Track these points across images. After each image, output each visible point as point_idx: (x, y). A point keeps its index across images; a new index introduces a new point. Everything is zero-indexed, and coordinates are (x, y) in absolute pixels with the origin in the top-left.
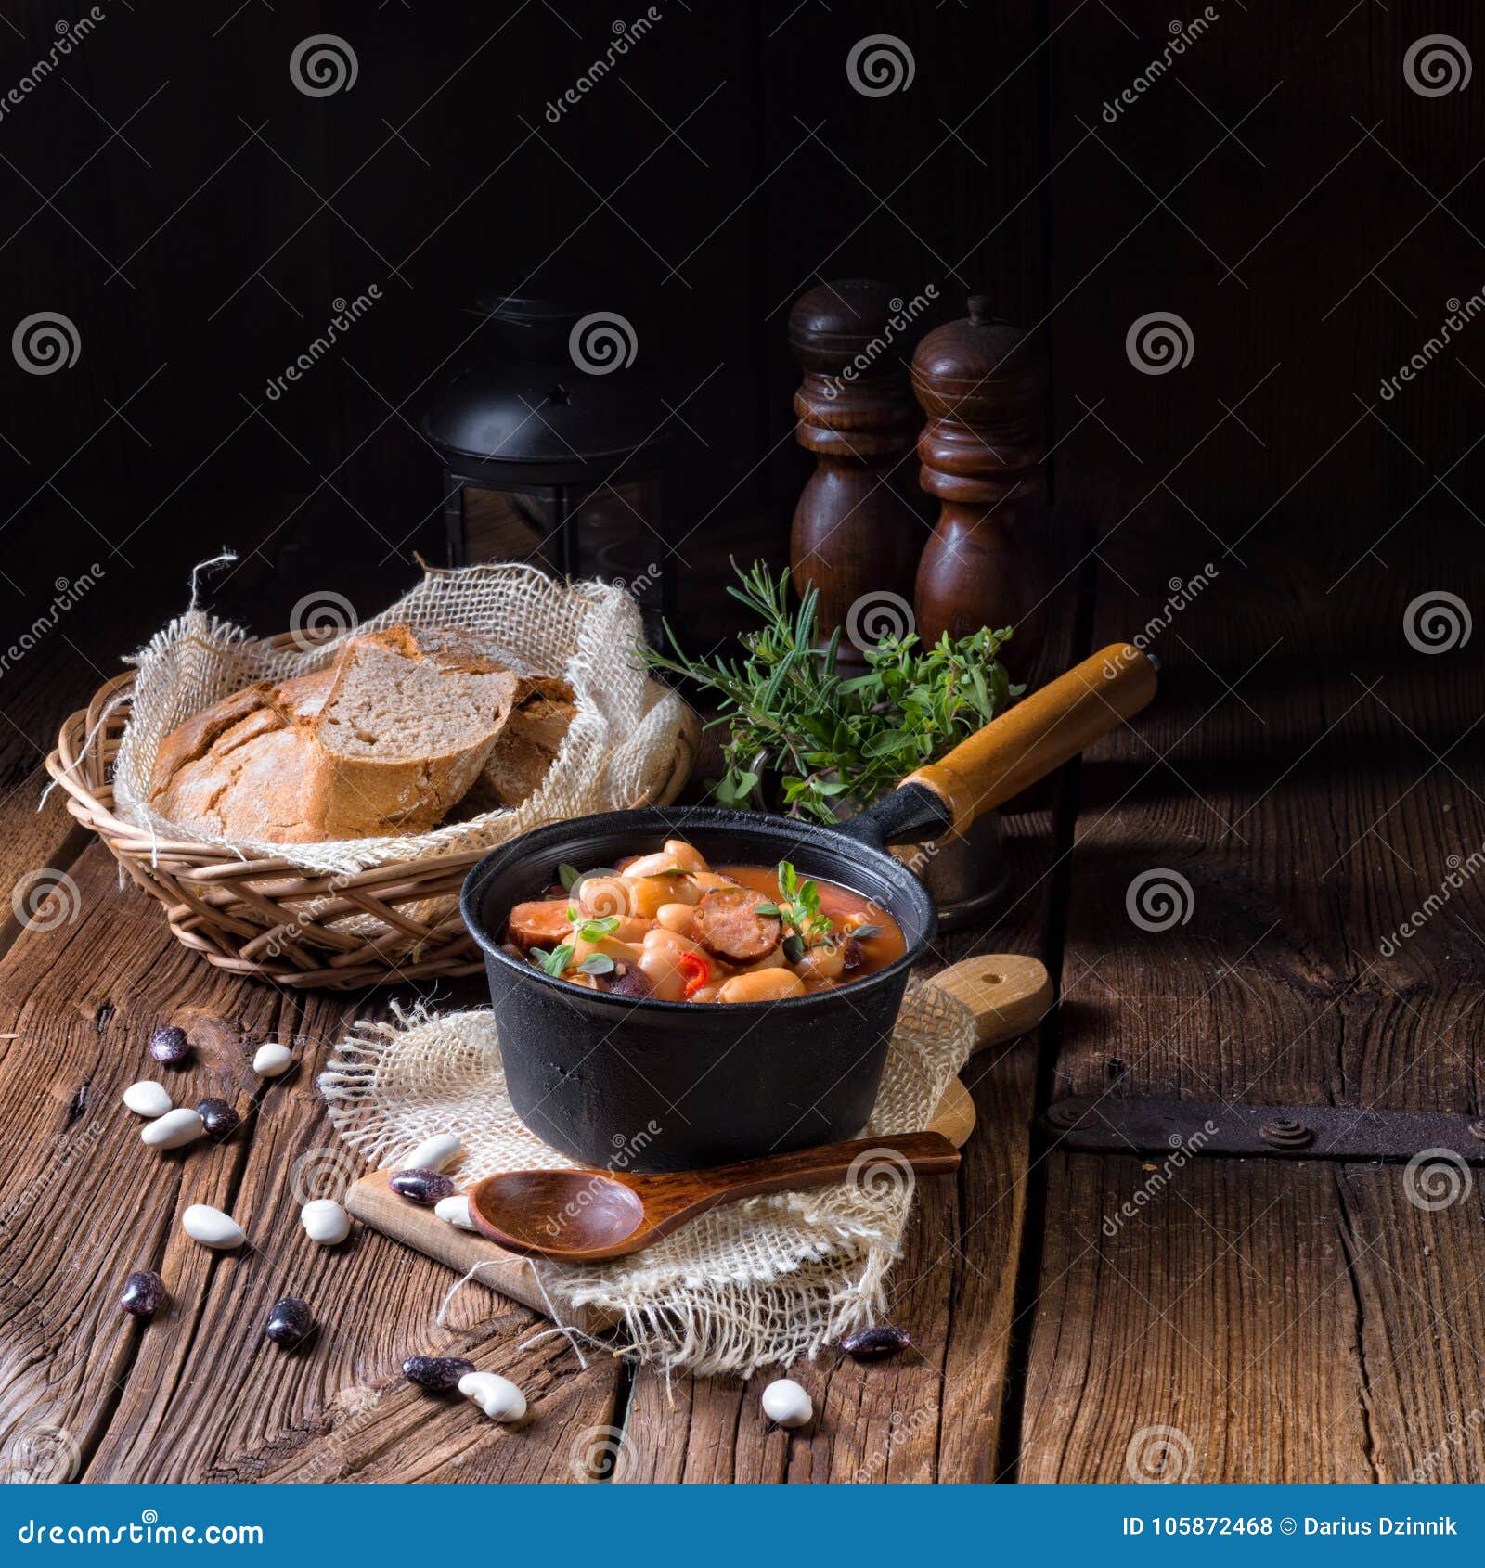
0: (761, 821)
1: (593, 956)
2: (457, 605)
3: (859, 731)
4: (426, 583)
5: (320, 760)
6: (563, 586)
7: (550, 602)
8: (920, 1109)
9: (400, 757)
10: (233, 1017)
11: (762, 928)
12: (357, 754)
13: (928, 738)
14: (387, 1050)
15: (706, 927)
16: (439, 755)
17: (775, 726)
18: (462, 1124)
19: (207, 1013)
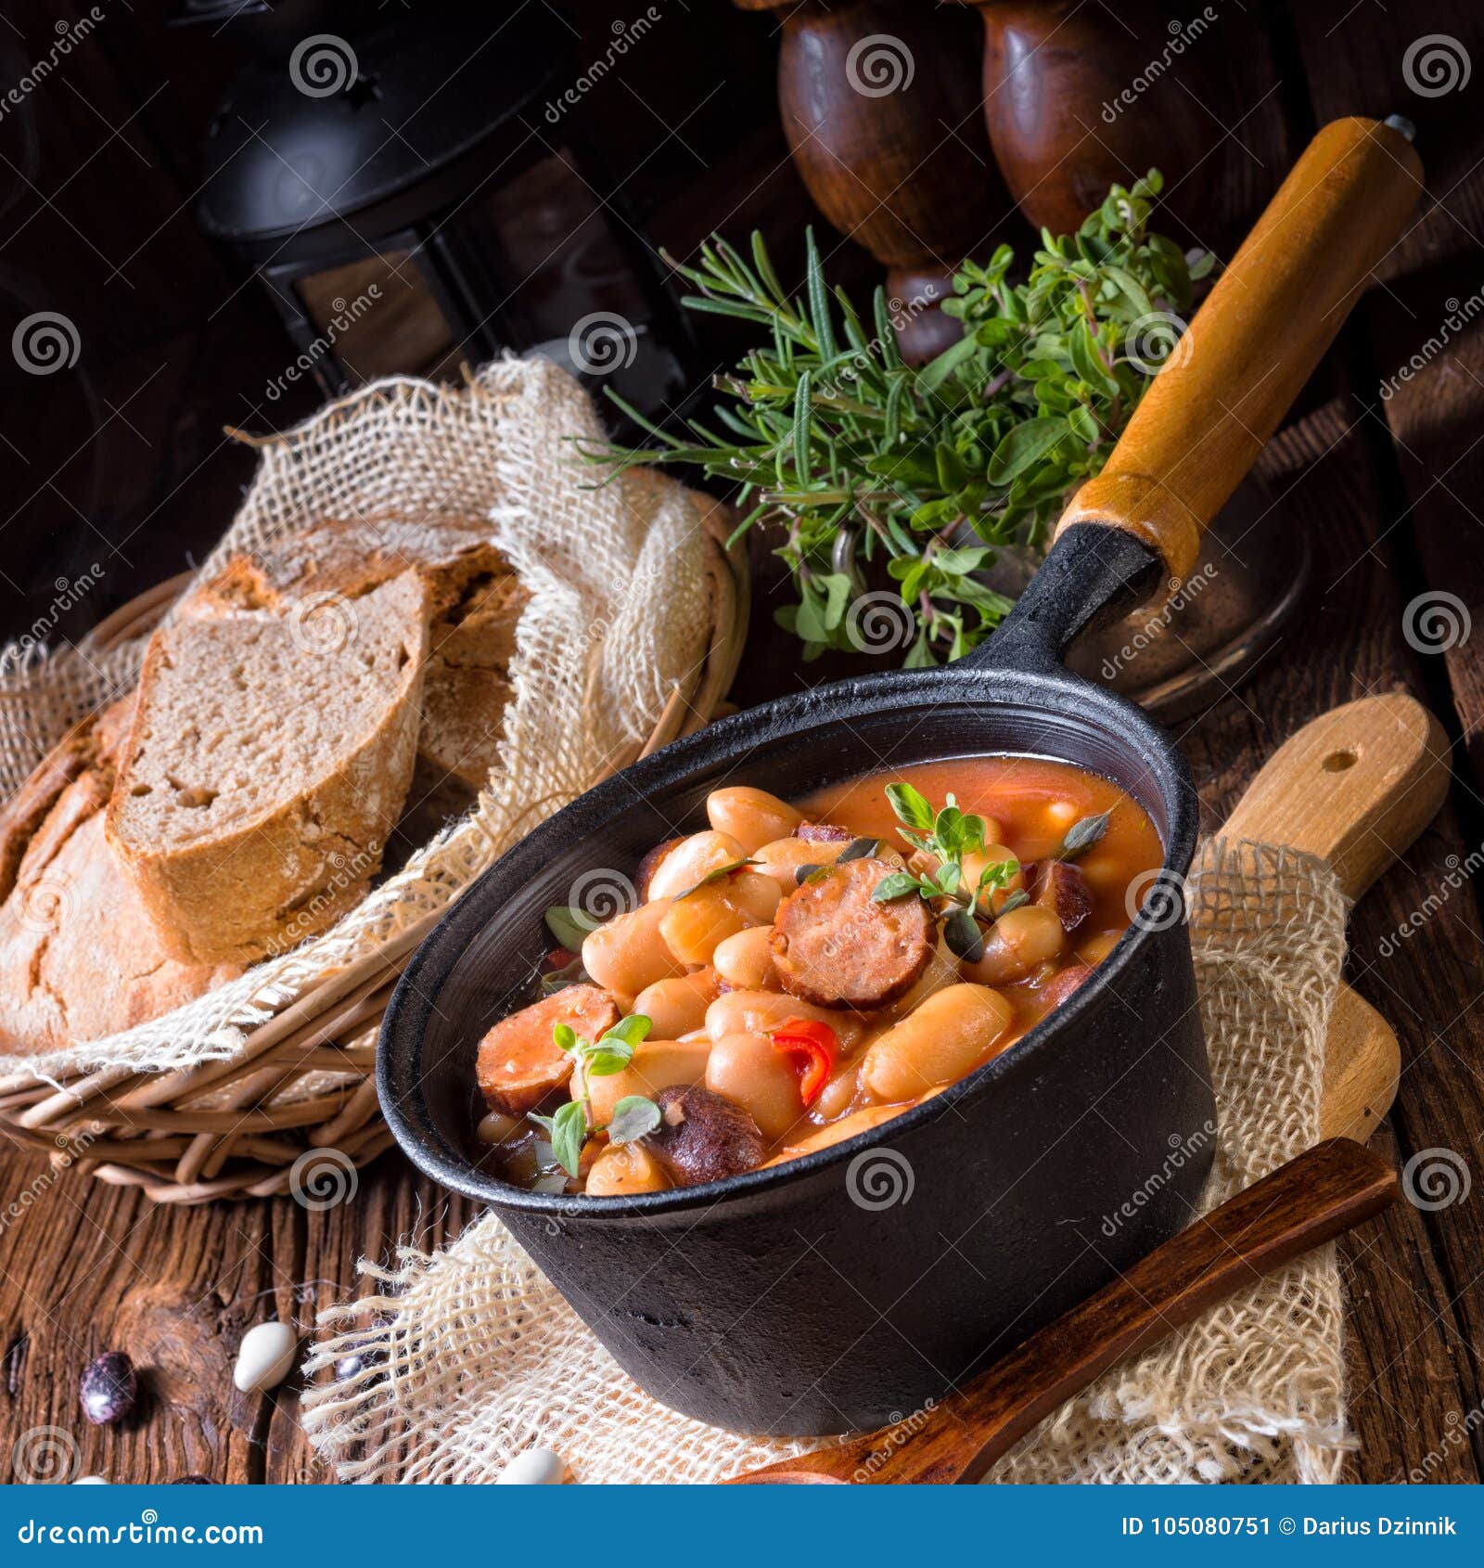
0: (848, 697)
1: (623, 1102)
2: (326, 476)
3: (977, 442)
4: (268, 463)
5: (133, 869)
6: (460, 386)
7: (451, 419)
8: (1295, 1088)
9: (258, 809)
10: (203, 1286)
11: (894, 925)
12: (188, 836)
13: (1084, 412)
14: (392, 1330)
15: (798, 967)
16: (319, 778)
17: (835, 495)
18: (555, 1415)
19: (164, 1291)
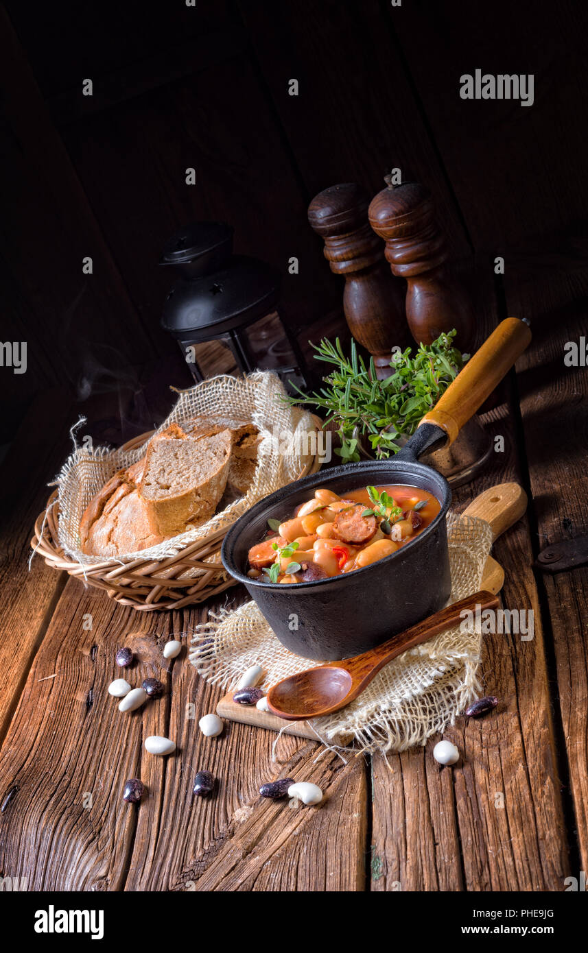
0: (357, 467)
1: (291, 564)
2: (199, 404)
3: (397, 403)
4: (182, 398)
5: (146, 505)
6: (243, 379)
7: (239, 388)
8: (474, 580)
9: (183, 491)
10: (152, 633)
11: (367, 523)
12: (162, 497)
13: (429, 395)
14: (216, 634)
15: (340, 532)
16: (201, 484)
17: (355, 414)
18: (261, 658)
19: (139, 634)
